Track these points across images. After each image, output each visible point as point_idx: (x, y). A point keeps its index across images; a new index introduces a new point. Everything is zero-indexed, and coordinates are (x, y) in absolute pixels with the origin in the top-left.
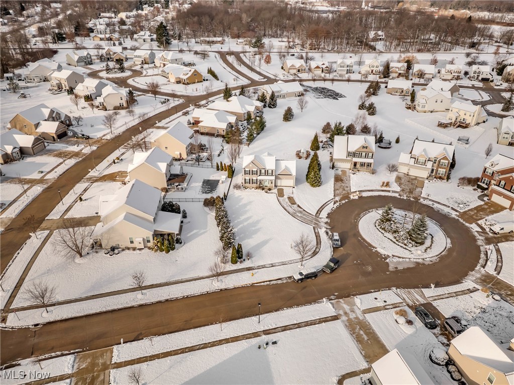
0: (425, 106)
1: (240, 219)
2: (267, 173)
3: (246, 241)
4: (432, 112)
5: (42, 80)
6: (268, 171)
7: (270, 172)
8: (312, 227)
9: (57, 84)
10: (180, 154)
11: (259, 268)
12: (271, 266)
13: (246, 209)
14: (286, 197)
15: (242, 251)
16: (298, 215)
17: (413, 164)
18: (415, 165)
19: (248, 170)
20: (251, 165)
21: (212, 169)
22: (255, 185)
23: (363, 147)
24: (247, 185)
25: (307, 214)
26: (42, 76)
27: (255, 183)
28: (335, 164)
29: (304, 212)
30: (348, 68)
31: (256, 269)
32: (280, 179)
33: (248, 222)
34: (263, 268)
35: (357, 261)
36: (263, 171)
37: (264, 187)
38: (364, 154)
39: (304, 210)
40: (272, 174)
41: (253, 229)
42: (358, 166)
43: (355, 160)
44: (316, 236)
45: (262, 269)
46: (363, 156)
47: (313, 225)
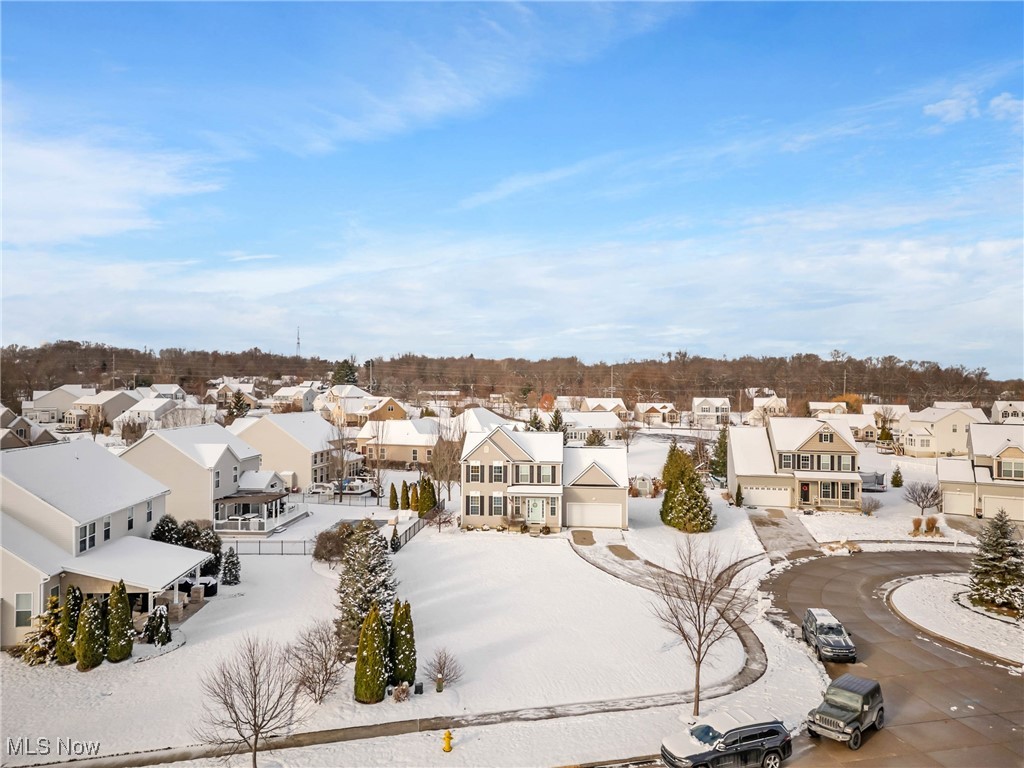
0: (928, 441)
2: (536, 475)
4: (949, 455)
5: (55, 420)
6: (539, 468)
7: (547, 471)
9: (78, 416)
10: (294, 477)
11: (484, 720)
12: (546, 713)
14: (601, 544)
15: (411, 643)
16: (648, 581)
17: (990, 481)
18: (996, 482)
19: (478, 464)
20: (486, 449)
21: (378, 507)
22: (497, 519)
23: (822, 437)
24: (475, 519)
26: (57, 410)
27: (498, 512)
28: (744, 492)
29: (671, 576)
30: (719, 414)
31: (469, 724)
32: (577, 499)
34: (508, 720)
36: (525, 470)
37: (528, 523)
38: (826, 459)
39: (670, 572)
40: (554, 481)
42: (815, 495)
43: (803, 475)
45: (503, 725)
46: (826, 465)
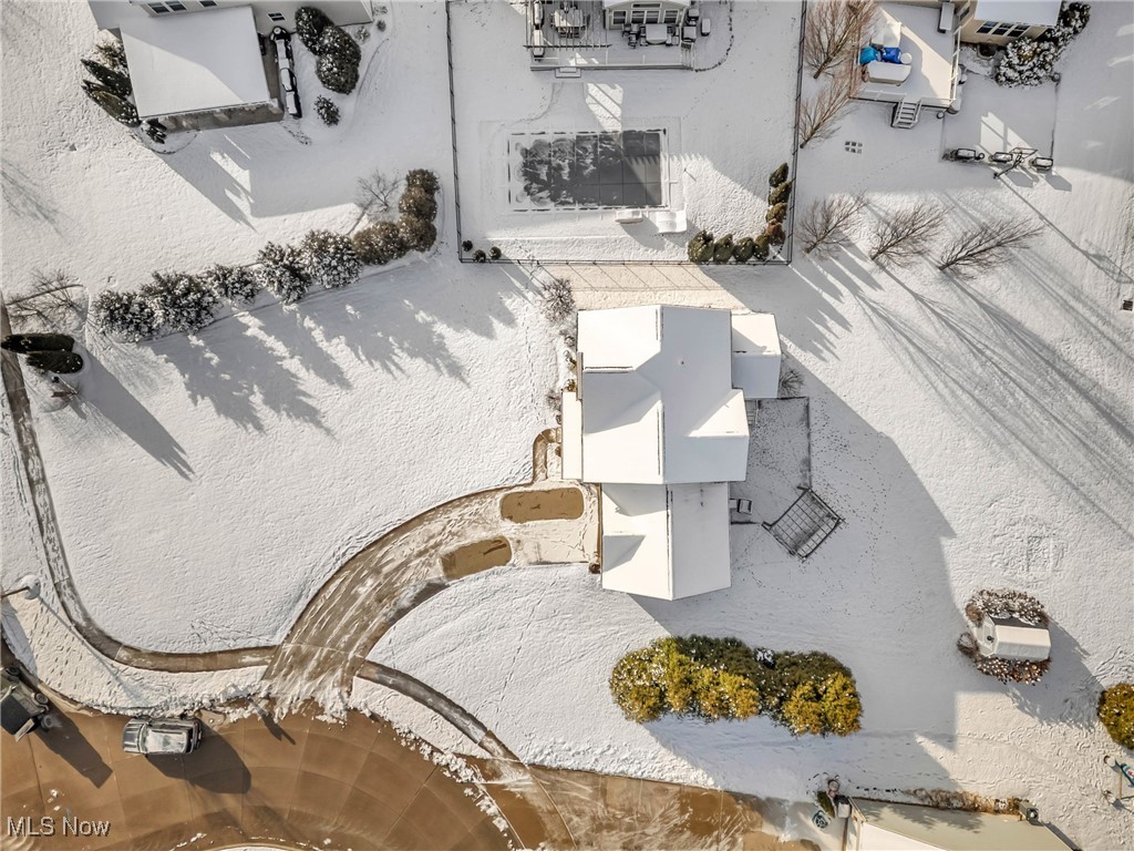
1: (329, 337)
3: (175, 375)
8: (277, 640)
13: (403, 359)
14: (508, 529)
16: (359, 581)
25: (374, 624)
29: (387, 610)
33: (302, 373)
35: (57, 800)
39: (402, 613)
41: (257, 399)
44: (212, 655)
47: (289, 648)
